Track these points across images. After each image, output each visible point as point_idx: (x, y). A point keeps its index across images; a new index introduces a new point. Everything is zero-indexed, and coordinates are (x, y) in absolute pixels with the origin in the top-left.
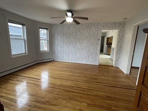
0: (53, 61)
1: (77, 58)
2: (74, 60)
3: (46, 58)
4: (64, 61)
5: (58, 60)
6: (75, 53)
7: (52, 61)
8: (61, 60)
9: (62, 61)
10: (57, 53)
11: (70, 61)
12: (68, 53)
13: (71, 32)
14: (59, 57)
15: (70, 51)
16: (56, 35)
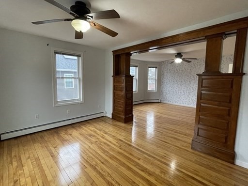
0: (161, 102)
1: (191, 100)
2: (187, 103)
3: (153, 98)
4: (174, 103)
5: (167, 102)
6: (188, 94)
7: (159, 102)
8: (169, 103)
9: (171, 103)
10: (165, 94)
11: (182, 105)
12: (180, 94)
13: (184, 69)
14: (167, 98)
15: (182, 92)
16: (166, 73)
